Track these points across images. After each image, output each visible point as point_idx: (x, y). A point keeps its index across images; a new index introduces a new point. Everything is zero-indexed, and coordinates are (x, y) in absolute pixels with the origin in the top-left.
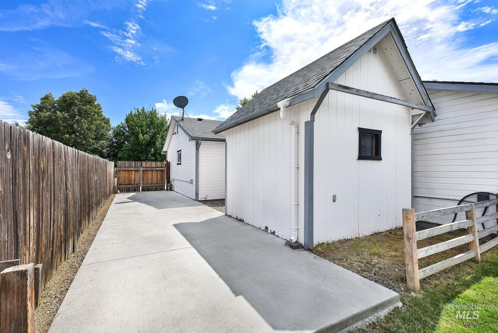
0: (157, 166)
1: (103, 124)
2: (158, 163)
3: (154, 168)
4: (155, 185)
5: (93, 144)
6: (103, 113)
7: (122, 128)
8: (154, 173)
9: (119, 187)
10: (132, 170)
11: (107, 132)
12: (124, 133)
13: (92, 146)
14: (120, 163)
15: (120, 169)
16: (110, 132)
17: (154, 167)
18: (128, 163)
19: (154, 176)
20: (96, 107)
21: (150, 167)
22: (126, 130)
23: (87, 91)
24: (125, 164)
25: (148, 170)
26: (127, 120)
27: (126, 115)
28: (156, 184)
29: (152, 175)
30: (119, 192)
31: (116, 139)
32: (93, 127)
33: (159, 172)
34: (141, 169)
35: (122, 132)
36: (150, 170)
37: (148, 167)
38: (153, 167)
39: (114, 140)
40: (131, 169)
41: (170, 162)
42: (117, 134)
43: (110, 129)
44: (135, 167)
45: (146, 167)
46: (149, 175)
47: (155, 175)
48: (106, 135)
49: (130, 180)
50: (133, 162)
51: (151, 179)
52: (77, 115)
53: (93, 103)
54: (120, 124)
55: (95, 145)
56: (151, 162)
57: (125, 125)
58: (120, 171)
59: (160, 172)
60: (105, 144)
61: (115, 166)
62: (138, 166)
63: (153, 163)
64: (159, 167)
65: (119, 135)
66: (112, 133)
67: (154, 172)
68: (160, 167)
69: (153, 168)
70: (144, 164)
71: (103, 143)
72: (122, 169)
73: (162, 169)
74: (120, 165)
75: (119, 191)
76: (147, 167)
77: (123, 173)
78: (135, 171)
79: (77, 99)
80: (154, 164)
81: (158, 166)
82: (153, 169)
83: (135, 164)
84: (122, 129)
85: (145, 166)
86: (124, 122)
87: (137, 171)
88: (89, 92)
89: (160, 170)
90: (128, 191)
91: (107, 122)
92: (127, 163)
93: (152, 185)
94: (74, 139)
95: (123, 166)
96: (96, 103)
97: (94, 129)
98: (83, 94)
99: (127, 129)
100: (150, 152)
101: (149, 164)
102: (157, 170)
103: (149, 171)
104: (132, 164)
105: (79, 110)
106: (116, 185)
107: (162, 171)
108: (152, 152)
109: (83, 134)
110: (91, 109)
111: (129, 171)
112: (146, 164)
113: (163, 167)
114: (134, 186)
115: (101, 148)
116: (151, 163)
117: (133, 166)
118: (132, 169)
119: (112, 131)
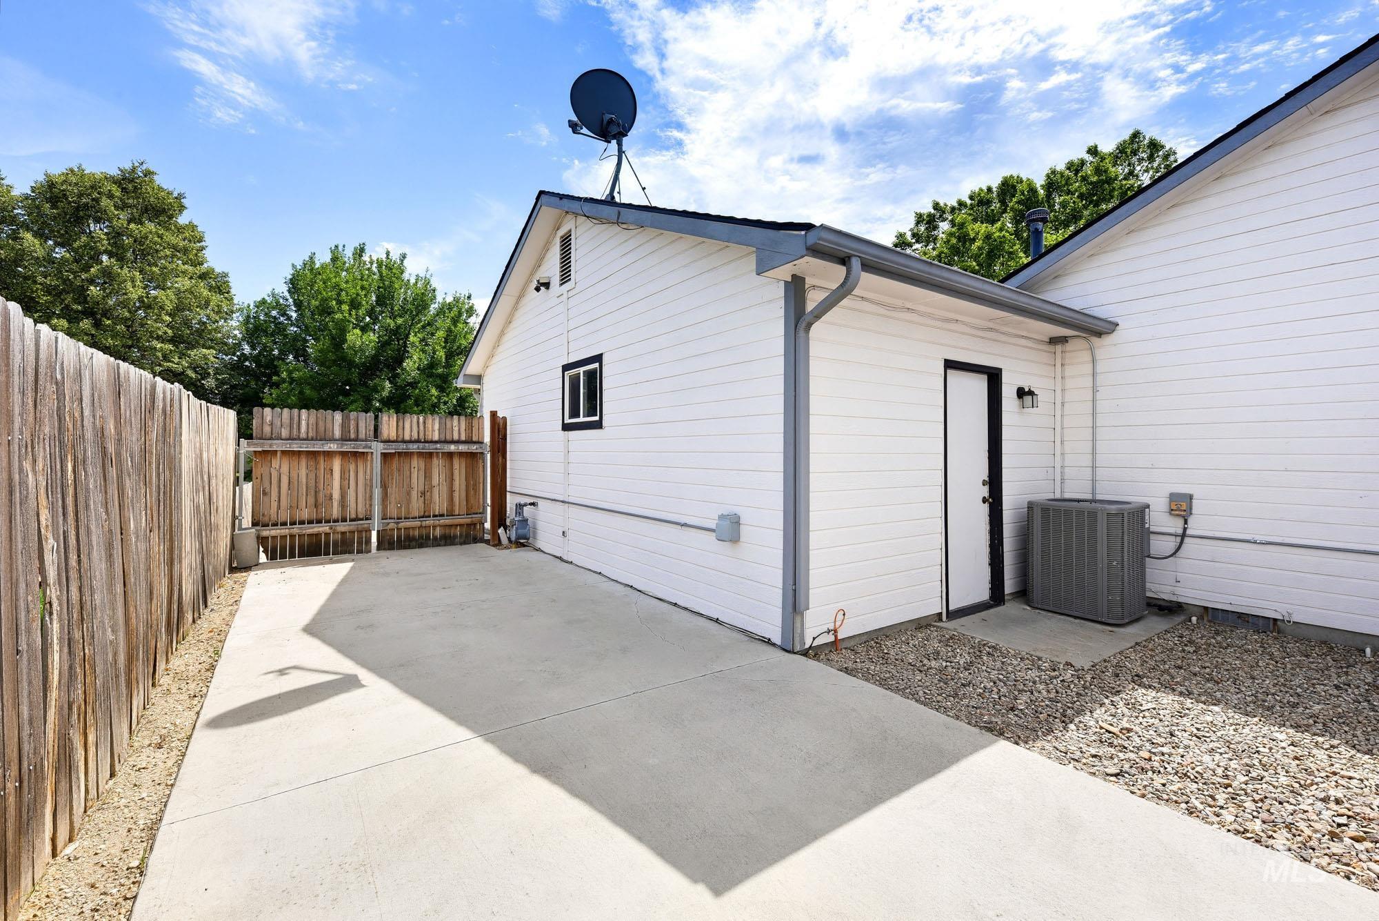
0: (449, 438)
1: (205, 293)
2: (455, 422)
3: (438, 446)
4: (443, 521)
5: (166, 358)
6: (207, 253)
7: (274, 308)
8: (438, 465)
9: (265, 533)
10: (329, 455)
11: (221, 322)
12: (280, 329)
13: (160, 365)
14: (268, 418)
15: (271, 446)
16: (234, 323)
17: (436, 442)
18: (313, 420)
19: (435, 481)
20: (180, 229)
21: (418, 441)
22: (289, 318)
23: (148, 173)
24: (294, 424)
25: (409, 455)
26: (294, 284)
27: (293, 266)
28: (442, 515)
29: (428, 475)
30: (263, 558)
31: (253, 348)
32: (167, 299)
33: (456, 462)
34: (378, 448)
35: (278, 324)
36: (420, 454)
37: (407, 437)
38: (432, 442)
39: (247, 349)
40: (326, 448)
41: (505, 419)
42: (254, 330)
43: (232, 312)
44: (345, 439)
45: (400, 439)
46: (415, 475)
47: (443, 477)
48: (215, 330)
49: (318, 497)
50: (338, 416)
51: (423, 494)
52: (106, 252)
53: (171, 217)
54: (267, 298)
55: (173, 362)
56: (421, 418)
57: (287, 300)
58: (267, 454)
59: (463, 465)
60: (213, 359)
61: (244, 432)
62: (362, 435)
63: (433, 420)
64: (459, 442)
65: (265, 331)
66: (238, 324)
67: (435, 461)
68: (463, 438)
69: (432, 446)
70: (389, 424)
71: (205, 357)
72: (278, 446)
73: (474, 448)
74: (267, 429)
75: (266, 551)
76: (404, 441)
77: (285, 469)
78: (344, 454)
79: (110, 196)
80: (437, 426)
81: (456, 437)
82: (430, 448)
83: (345, 426)
84: (274, 313)
85: (393, 436)
86: (283, 289)
87: (355, 454)
88: (159, 180)
89: (461, 454)
90: (313, 549)
91: (220, 286)
92: (306, 418)
93: (430, 522)
94: (87, 334)
95: (285, 433)
96: (183, 220)
97: (169, 306)
98: (132, 181)
99: (294, 315)
100: (377, 392)
101: (412, 426)
102: (450, 455)
103: (415, 457)
104: (329, 425)
105: (115, 235)
106: (247, 521)
107: (473, 457)
108: (385, 394)
109: (124, 321)
110: (161, 237)
111: (313, 455)
112: (401, 424)
113: (475, 443)
114: (342, 527)
115: (196, 372)
116: (424, 423)
117: (337, 434)
118: (333, 447)
119: (241, 319)
